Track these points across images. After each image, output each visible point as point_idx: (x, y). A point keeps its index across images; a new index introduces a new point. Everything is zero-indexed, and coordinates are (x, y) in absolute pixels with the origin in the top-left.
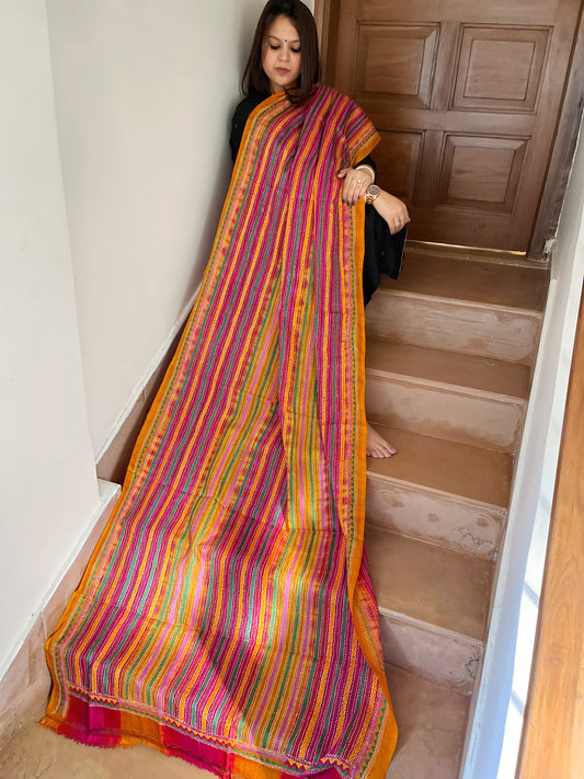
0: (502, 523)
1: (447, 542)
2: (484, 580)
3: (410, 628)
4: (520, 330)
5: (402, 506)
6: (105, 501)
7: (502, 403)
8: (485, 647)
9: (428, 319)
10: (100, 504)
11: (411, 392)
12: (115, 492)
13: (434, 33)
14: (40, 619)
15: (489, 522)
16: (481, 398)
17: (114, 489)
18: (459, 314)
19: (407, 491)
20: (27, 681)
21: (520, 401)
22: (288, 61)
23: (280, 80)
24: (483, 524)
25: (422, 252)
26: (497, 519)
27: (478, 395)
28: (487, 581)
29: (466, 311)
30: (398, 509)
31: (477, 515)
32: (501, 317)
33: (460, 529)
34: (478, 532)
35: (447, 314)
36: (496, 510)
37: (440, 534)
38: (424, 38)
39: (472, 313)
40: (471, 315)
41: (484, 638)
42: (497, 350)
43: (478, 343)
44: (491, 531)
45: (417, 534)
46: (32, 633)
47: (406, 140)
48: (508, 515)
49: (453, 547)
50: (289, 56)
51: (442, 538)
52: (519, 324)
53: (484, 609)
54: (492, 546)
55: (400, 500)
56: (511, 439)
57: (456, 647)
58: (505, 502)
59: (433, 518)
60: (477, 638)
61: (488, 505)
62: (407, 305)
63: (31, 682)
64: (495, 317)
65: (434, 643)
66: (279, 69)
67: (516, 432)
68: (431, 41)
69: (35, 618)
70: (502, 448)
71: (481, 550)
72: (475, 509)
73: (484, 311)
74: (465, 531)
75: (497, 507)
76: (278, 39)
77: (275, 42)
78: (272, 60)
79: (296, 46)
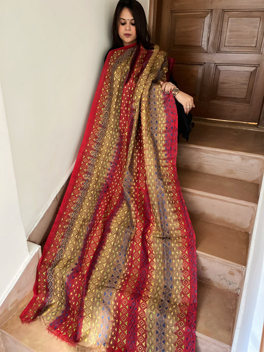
0: (243, 275)
1: (212, 282)
2: (232, 306)
4: (253, 165)
6: (32, 255)
7: (243, 205)
8: (231, 349)
9: (205, 159)
10: (29, 256)
12: (37, 250)
13: (209, 15)
17: (37, 248)
18: (221, 156)
21: (253, 205)
23: (127, 40)
24: (232, 274)
25: (203, 123)
26: (240, 272)
27: (230, 201)
28: (234, 307)
29: (224, 155)
31: (229, 269)
32: (243, 158)
33: (219, 276)
34: (229, 277)
35: (214, 156)
36: (240, 267)
37: (208, 277)
38: (204, 17)
39: (228, 155)
40: (226, 157)
41: (230, 344)
42: (241, 175)
43: (231, 172)
44: (237, 278)
47: (195, 68)
48: (246, 270)
49: (216, 285)
50: (130, 27)
51: (209, 280)
52: (252, 162)
53: (231, 325)
54: (238, 286)
56: (248, 224)
57: (215, 347)
58: (245, 264)
59: (204, 269)
61: (234, 263)
62: (194, 152)
64: (240, 159)
66: (126, 34)
67: (251, 221)
68: (207, 20)
70: (243, 229)
71: (231, 287)
72: (227, 265)
73: (234, 155)
74: (222, 277)
75: (240, 265)
76: (124, 19)
77: (123, 21)
78: (122, 30)
79: (133, 22)
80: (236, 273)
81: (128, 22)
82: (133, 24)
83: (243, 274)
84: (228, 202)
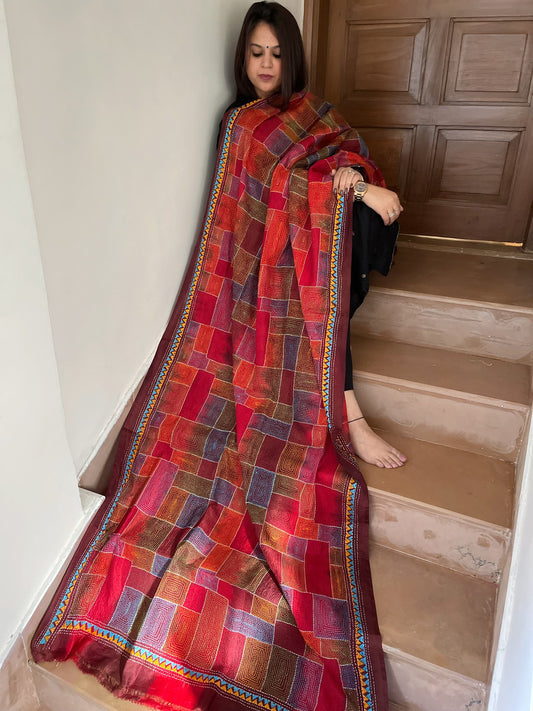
1: (445, 561)
2: (486, 606)
3: (405, 664)
4: (519, 329)
5: (395, 520)
6: (88, 514)
7: (503, 409)
8: (488, 690)
9: (421, 317)
10: (83, 517)
11: (403, 397)
13: (424, 29)
14: (19, 639)
15: (491, 543)
16: (479, 404)
17: (98, 500)
18: (454, 313)
19: (400, 506)
20: (8, 702)
21: (522, 408)
22: (270, 68)
24: (484, 544)
25: (415, 246)
26: (500, 540)
27: (476, 400)
29: (461, 310)
30: (391, 524)
31: (478, 535)
32: (499, 315)
33: (459, 548)
34: (479, 552)
35: (442, 312)
36: (499, 531)
37: (437, 551)
38: (414, 35)
39: (467, 311)
40: (467, 314)
41: (487, 681)
42: (494, 350)
43: (474, 342)
44: (494, 552)
45: (412, 550)
46: (11, 656)
47: (397, 135)
48: (512, 537)
49: (452, 567)
50: (271, 62)
51: (439, 557)
52: (518, 322)
53: (486, 644)
54: (494, 568)
55: (393, 515)
56: (512, 447)
57: (457, 687)
58: (509, 522)
59: (429, 535)
60: (480, 680)
61: (490, 524)
62: (400, 304)
63: (12, 702)
64: (493, 317)
65: (431, 681)
67: (518, 440)
68: (420, 37)
69: (14, 640)
70: (503, 456)
71: (481, 571)
72: (475, 528)
73: (480, 309)
74: (464, 551)
75: (500, 528)
76: (259, 46)
77: (257, 50)
78: (255, 67)
79: (278, 51)
80: (493, 542)
81: (267, 52)
82: (276, 56)
83: (507, 544)
84: (472, 403)
